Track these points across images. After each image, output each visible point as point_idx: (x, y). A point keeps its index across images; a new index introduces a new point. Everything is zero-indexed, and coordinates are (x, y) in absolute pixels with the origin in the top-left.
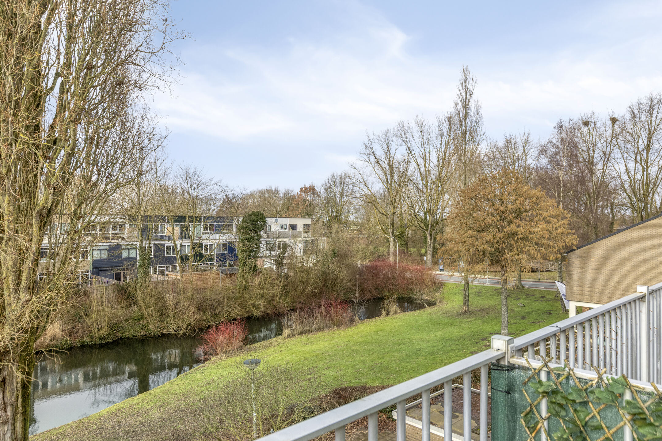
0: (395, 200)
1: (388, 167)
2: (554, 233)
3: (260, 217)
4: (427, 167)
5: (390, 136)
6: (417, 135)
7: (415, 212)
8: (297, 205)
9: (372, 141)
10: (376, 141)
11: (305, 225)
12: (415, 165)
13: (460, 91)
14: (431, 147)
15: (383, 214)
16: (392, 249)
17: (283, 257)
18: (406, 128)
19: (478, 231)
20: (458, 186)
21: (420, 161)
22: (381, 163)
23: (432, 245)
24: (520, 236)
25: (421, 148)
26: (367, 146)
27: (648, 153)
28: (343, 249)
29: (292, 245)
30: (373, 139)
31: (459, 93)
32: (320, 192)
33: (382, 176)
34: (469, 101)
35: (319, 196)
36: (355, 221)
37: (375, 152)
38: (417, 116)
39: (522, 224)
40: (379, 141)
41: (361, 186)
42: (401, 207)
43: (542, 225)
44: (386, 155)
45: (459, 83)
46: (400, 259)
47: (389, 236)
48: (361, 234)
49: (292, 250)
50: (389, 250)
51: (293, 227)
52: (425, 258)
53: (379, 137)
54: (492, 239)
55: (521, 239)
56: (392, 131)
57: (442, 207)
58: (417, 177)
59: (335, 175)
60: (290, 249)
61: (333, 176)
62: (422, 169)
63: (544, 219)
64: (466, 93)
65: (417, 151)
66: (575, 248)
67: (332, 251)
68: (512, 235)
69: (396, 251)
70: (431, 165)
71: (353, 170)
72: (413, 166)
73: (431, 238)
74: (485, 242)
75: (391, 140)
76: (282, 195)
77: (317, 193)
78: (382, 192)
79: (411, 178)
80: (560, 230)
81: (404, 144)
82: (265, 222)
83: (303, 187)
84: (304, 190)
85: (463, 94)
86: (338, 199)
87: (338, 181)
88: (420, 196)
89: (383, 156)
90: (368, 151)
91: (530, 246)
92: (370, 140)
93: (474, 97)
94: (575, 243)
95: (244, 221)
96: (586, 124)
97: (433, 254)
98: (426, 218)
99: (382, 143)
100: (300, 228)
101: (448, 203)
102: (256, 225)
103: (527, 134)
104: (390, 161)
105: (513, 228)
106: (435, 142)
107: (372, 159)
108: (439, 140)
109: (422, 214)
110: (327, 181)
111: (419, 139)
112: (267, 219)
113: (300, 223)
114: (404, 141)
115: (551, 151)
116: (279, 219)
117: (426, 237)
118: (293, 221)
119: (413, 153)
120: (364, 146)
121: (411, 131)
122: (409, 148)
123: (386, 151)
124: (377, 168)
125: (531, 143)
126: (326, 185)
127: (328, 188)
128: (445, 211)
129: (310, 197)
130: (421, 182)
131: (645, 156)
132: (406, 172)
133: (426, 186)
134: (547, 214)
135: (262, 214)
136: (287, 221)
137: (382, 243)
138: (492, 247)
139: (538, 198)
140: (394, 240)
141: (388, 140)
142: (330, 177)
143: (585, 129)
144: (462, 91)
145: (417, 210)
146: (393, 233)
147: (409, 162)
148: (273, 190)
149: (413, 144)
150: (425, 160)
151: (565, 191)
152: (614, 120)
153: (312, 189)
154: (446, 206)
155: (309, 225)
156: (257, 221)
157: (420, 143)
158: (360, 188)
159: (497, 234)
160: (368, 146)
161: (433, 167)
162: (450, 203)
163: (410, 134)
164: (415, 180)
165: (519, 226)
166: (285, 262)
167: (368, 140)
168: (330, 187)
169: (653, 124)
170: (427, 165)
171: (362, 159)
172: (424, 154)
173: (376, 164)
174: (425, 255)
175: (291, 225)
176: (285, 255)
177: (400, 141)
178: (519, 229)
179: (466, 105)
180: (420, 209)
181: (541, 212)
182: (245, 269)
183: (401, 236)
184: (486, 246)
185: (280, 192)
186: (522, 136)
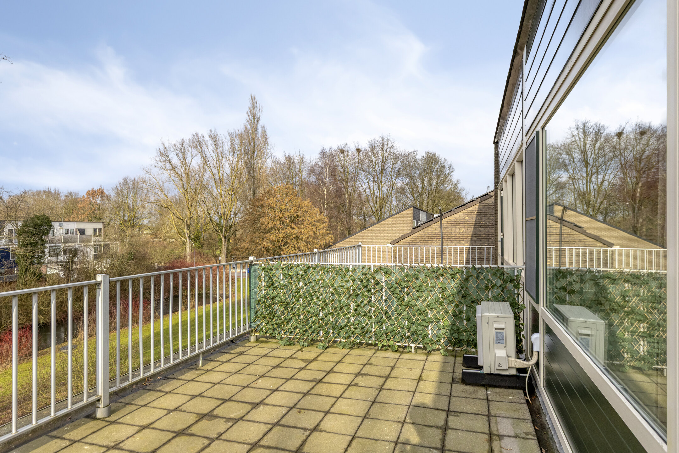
0: (191, 205)
1: (184, 175)
2: (317, 233)
3: (46, 221)
4: (221, 177)
5: (186, 147)
6: (211, 148)
7: (210, 217)
8: (83, 209)
9: (168, 149)
10: (172, 149)
11: (95, 230)
12: (210, 174)
13: (249, 116)
14: (224, 159)
15: (179, 218)
16: (188, 251)
17: (73, 262)
18: (201, 140)
19: (263, 232)
20: (249, 195)
21: (215, 171)
22: (177, 170)
23: (226, 246)
24: (294, 236)
25: (215, 160)
26: (162, 154)
27: (382, 176)
28: (140, 252)
29: (81, 249)
30: (169, 148)
31: (248, 118)
32: (110, 196)
33: (179, 182)
34: (257, 126)
35: (109, 200)
36: (149, 225)
37: (171, 160)
38: (211, 131)
39: (295, 227)
40: (175, 150)
41: (157, 191)
42: (197, 212)
43: (309, 228)
44: (183, 164)
45: (248, 110)
46: (197, 260)
47: (186, 239)
48: (156, 238)
49: (84, 255)
50: (185, 252)
51: (82, 232)
52: (220, 258)
53: (175, 146)
54: (274, 239)
55: (295, 238)
56: (187, 142)
57: (235, 213)
58: (212, 185)
59: (128, 180)
60: (82, 253)
61: (125, 180)
62: (217, 178)
63: (311, 223)
64: (254, 119)
65: (212, 162)
66: (332, 244)
67: (129, 254)
68: (288, 236)
69: (192, 253)
70: (225, 175)
71: (148, 176)
72: (208, 175)
73: (225, 240)
74: (268, 241)
75: (186, 150)
76: (63, 198)
77: (107, 196)
78: (177, 197)
79: (207, 186)
80: (321, 232)
81: (199, 155)
82: (51, 226)
83: (90, 189)
84: (92, 193)
85: (252, 119)
86: (131, 203)
87: (131, 185)
88: (215, 203)
89: (179, 165)
90: (164, 159)
91: (301, 244)
92: (165, 148)
93: (260, 122)
94: (332, 241)
95: (25, 225)
96: (342, 152)
97: (227, 255)
98: (220, 222)
99: (178, 152)
100: (89, 232)
101: (240, 209)
102: (39, 229)
103: (301, 156)
104: (186, 169)
105: (288, 230)
106: (228, 155)
107: (168, 166)
108: (231, 154)
109: (216, 218)
110: (118, 185)
111: (213, 151)
112: (53, 223)
113: (89, 228)
114: (199, 152)
115: (317, 171)
116: (64, 224)
117: (220, 239)
118: (81, 226)
119: (208, 163)
120: (159, 154)
121: (205, 143)
122: (204, 159)
123: (182, 160)
124: (173, 175)
125: (305, 163)
126: (118, 189)
127: (119, 192)
128: (237, 216)
129: (98, 201)
130: (215, 189)
131: (380, 178)
132: (201, 181)
133: (221, 194)
134: (313, 219)
135: (47, 218)
136: (74, 226)
137: (179, 246)
138: (274, 245)
139: (307, 207)
140: (191, 242)
141: (184, 149)
142: (122, 181)
143: (341, 156)
144: (250, 117)
145: (212, 215)
146: (189, 237)
147: (204, 171)
148: (53, 192)
149: (208, 155)
150: (219, 171)
151: (328, 203)
152: (359, 151)
153: (101, 193)
154: (238, 212)
155: (100, 230)
156: (41, 225)
157: (214, 155)
158: (156, 193)
159: (277, 235)
160: (164, 153)
161: (226, 177)
162: (242, 209)
163: (205, 146)
164: (210, 188)
165: (293, 228)
166: (74, 266)
167: (163, 148)
168: (121, 191)
169: (385, 155)
170: (221, 175)
171: (157, 165)
172: (218, 165)
173: (172, 172)
174: (219, 256)
175: (79, 230)
176: (76, 260)
177: (195, 152)
178: (293, 230)
179: (255, 128)
180: (214, 214)
181: (308, 218)
182: (28, 275)
183: (196, 239)
184: (269, 245)
185: (62, 194)
186: (298, 157)
